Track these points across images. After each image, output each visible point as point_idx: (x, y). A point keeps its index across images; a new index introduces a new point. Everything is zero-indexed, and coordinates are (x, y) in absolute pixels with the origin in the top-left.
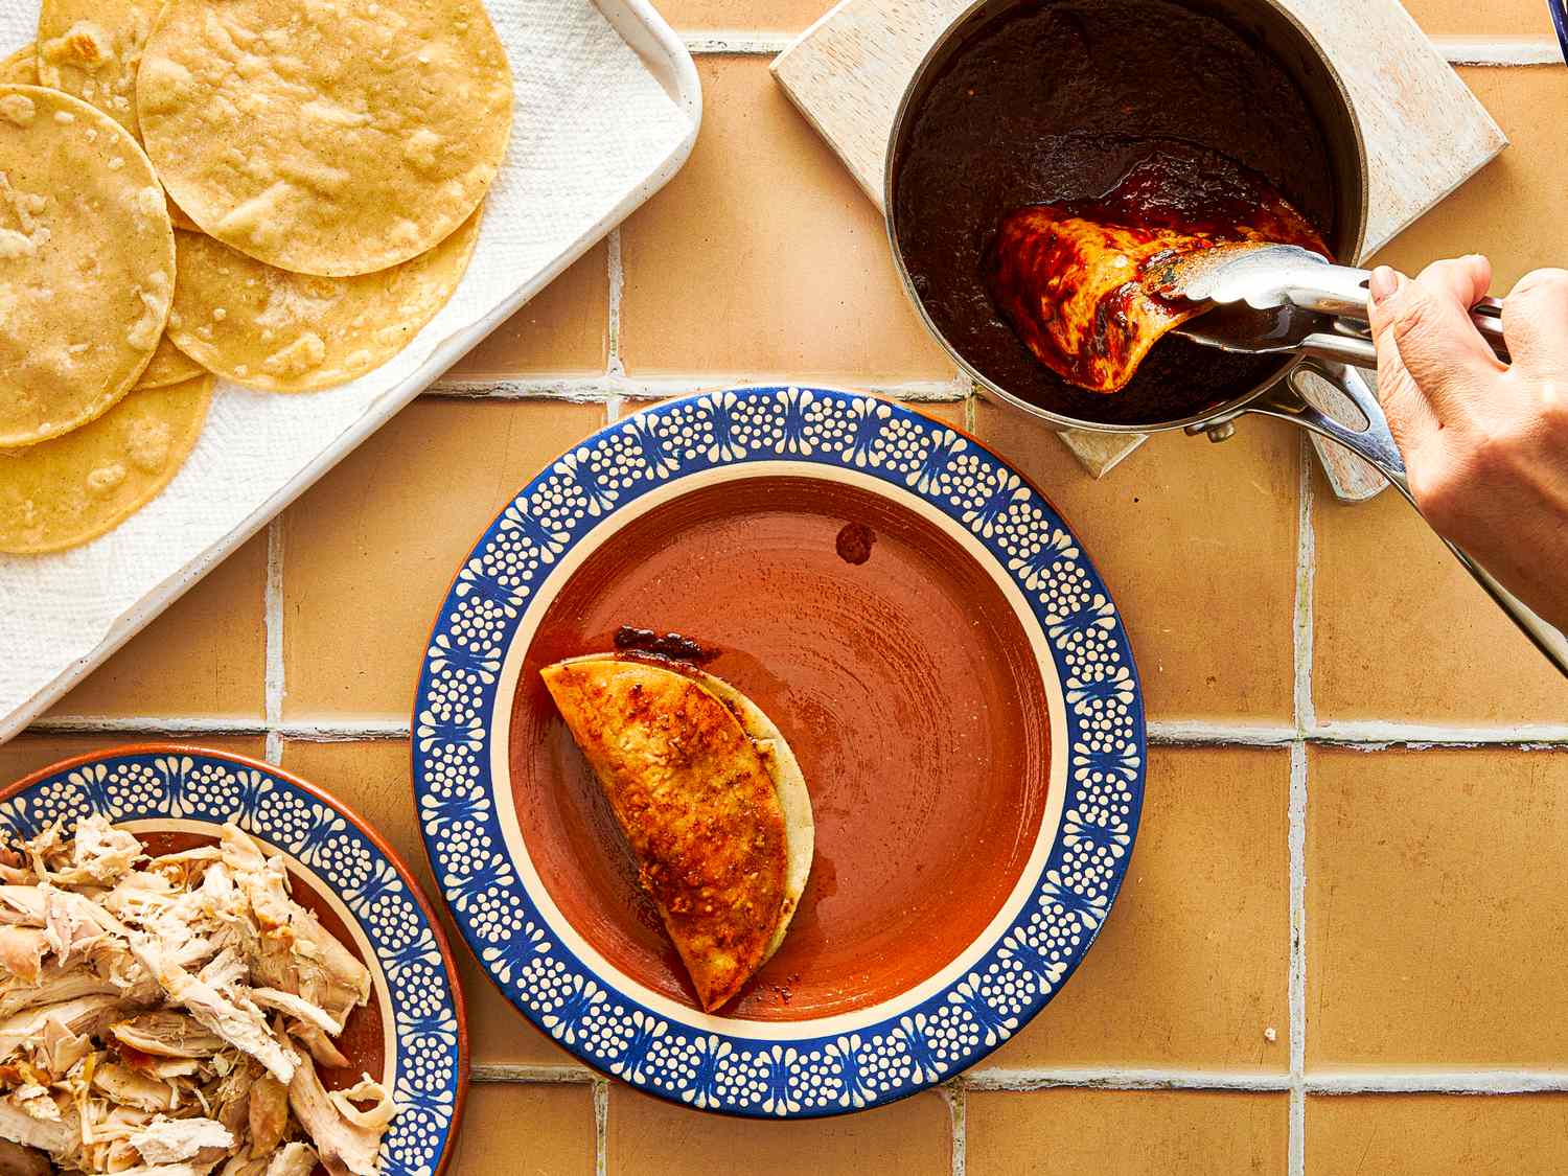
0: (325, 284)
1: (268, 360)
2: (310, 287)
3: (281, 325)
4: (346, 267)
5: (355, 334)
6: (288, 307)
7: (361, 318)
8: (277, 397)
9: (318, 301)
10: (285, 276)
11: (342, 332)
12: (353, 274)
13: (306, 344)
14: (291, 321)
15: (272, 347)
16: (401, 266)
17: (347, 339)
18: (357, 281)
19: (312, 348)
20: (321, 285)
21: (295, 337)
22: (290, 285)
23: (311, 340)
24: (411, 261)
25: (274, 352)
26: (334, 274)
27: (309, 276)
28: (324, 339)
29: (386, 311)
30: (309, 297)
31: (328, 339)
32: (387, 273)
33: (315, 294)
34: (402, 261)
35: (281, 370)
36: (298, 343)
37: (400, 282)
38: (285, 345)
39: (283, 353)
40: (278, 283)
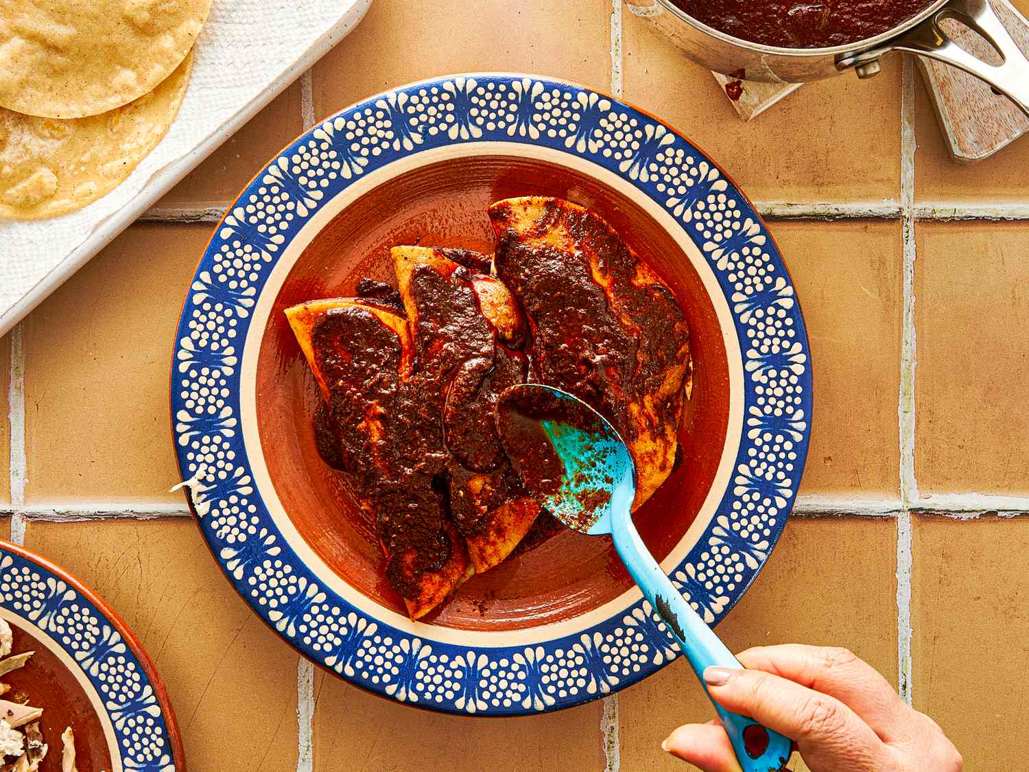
0: (56, 125)
1: (8, 192)
2: (43, 129)
3: (19, 161)
4: (76, 110)
5: (83, 169)
6: (24, 146)
7: (88, 155)
8: (16, 224)
9: (51, 140)
10: (22, 119)
11: (72, 167)
12: (80, 116)
13: (42, 176)
14: (28, 158)
15: (12, 181)
16: (122, 109)
17: (76, 173)
18: (83, 123)
19: (46, 180)
20: (53, 125)
21: (31, 172)
22: (26, 127)
23: (45, 175)
24: (130, 104)
25: (14, 185)
26: (63, 117)
27: (43, 118)
28: (56, 173)
29: (109, 148)
30: (43, 137)
31: (59, 174)
32: (109, 115)
33: (48, 135)
34: (122, 104)
35: (19, 201)
36: (34, 177)
37: (121, 122)
38: (22, 179)
39: (20, 186)
40: (16, 125)
